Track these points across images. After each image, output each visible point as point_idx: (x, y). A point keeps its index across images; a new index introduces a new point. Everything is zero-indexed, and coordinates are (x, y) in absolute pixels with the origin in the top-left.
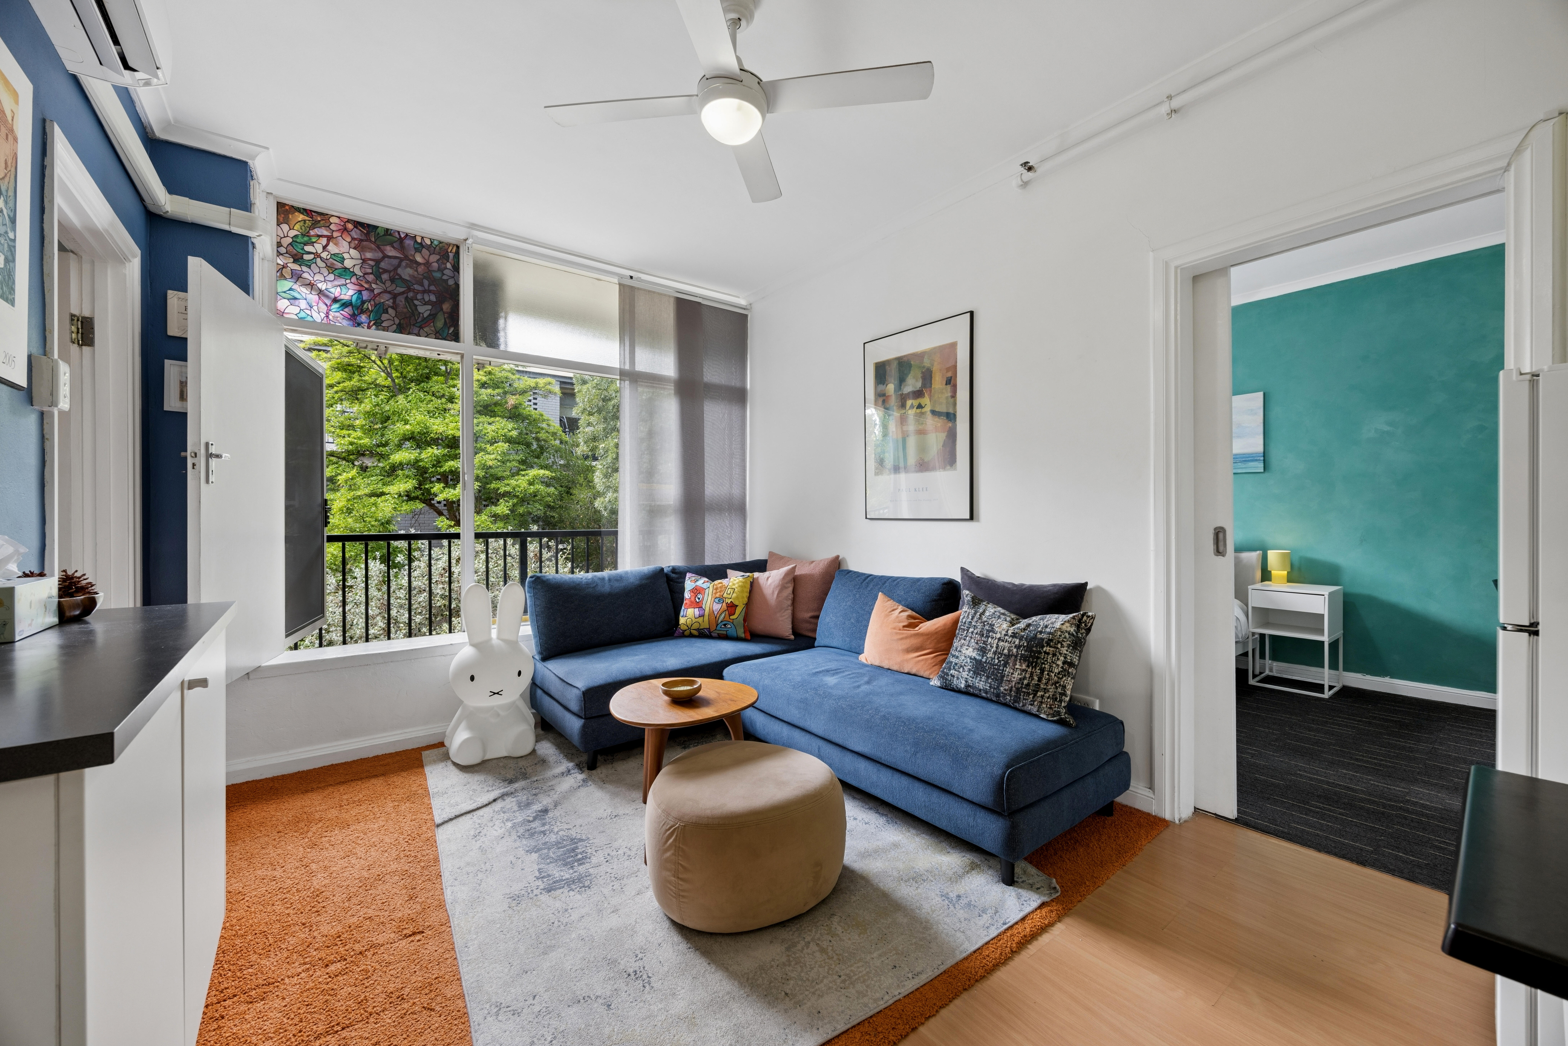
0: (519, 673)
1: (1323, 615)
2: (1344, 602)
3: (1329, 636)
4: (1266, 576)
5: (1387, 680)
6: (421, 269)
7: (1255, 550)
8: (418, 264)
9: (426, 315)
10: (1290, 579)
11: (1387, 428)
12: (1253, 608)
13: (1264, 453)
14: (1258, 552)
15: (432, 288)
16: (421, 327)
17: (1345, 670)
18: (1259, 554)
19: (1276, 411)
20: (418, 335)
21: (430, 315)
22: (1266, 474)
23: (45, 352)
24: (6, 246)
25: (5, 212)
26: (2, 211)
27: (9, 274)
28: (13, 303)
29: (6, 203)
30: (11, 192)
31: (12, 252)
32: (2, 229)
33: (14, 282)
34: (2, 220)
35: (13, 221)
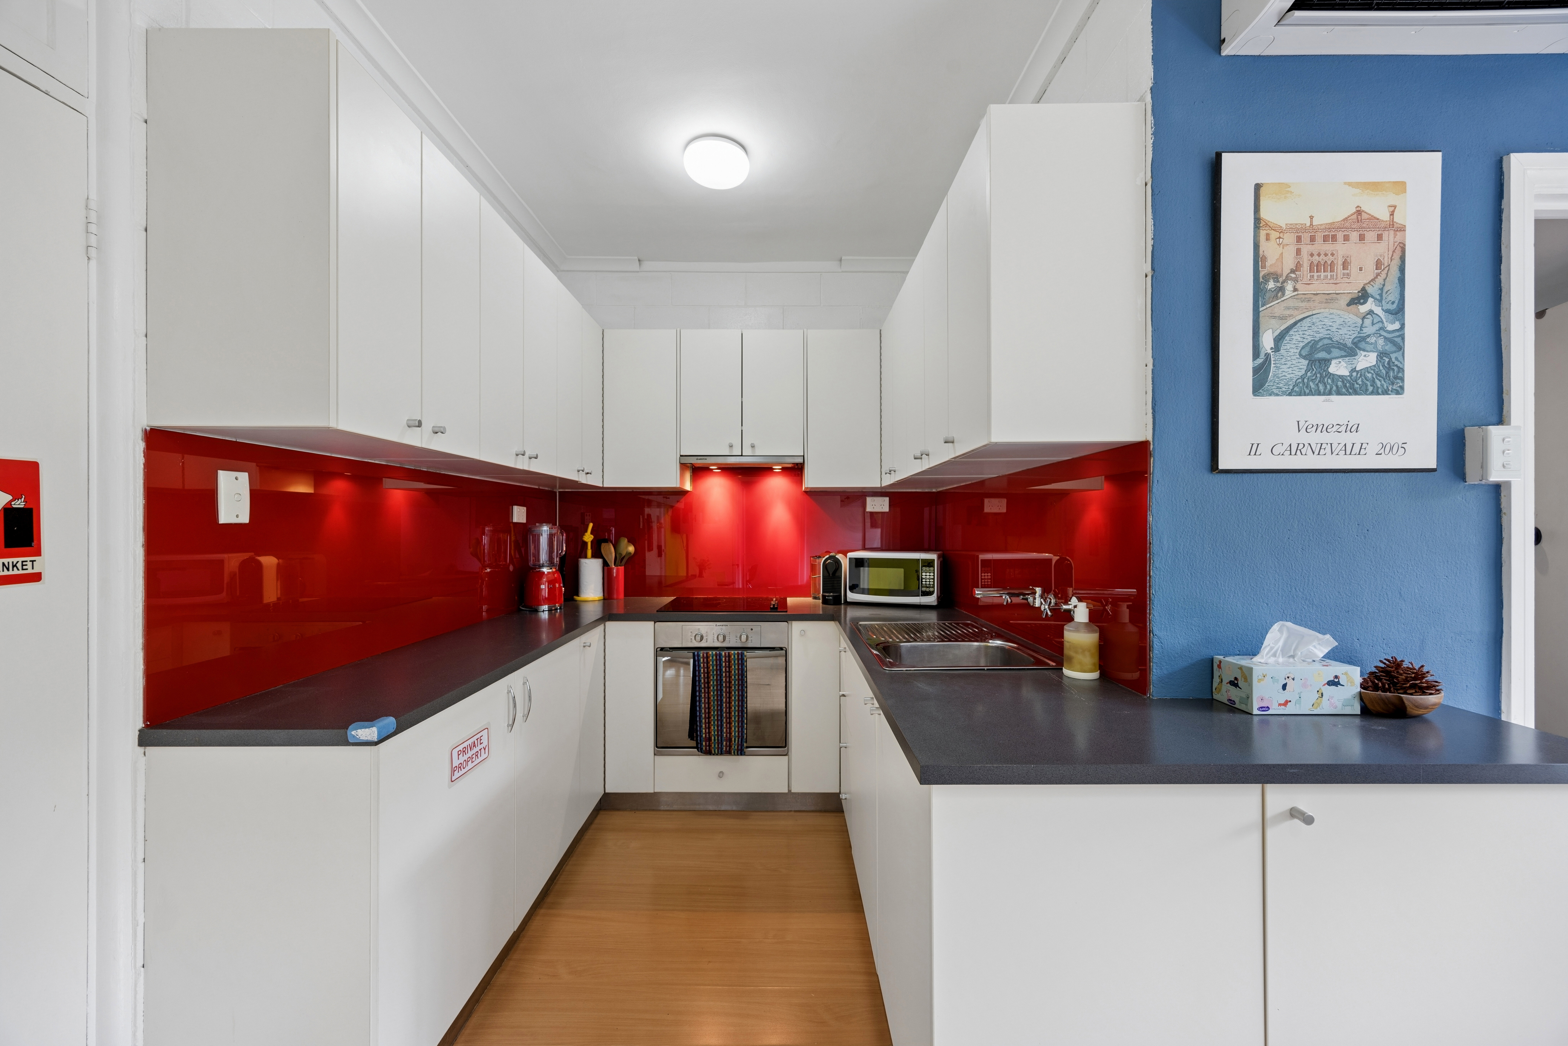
23: (1500, 417)
24: (1381, 342)
25: (1378, 310)
26: (1371, 312)
27: (1389, 367)
28: (1400, 391)
29: (1379, 301)
30: (1392, 285)
31: (1397, 342)
32: (1369, 329)
33: (1401, 370)
34: (1368, 322)
35: (1398, 311)
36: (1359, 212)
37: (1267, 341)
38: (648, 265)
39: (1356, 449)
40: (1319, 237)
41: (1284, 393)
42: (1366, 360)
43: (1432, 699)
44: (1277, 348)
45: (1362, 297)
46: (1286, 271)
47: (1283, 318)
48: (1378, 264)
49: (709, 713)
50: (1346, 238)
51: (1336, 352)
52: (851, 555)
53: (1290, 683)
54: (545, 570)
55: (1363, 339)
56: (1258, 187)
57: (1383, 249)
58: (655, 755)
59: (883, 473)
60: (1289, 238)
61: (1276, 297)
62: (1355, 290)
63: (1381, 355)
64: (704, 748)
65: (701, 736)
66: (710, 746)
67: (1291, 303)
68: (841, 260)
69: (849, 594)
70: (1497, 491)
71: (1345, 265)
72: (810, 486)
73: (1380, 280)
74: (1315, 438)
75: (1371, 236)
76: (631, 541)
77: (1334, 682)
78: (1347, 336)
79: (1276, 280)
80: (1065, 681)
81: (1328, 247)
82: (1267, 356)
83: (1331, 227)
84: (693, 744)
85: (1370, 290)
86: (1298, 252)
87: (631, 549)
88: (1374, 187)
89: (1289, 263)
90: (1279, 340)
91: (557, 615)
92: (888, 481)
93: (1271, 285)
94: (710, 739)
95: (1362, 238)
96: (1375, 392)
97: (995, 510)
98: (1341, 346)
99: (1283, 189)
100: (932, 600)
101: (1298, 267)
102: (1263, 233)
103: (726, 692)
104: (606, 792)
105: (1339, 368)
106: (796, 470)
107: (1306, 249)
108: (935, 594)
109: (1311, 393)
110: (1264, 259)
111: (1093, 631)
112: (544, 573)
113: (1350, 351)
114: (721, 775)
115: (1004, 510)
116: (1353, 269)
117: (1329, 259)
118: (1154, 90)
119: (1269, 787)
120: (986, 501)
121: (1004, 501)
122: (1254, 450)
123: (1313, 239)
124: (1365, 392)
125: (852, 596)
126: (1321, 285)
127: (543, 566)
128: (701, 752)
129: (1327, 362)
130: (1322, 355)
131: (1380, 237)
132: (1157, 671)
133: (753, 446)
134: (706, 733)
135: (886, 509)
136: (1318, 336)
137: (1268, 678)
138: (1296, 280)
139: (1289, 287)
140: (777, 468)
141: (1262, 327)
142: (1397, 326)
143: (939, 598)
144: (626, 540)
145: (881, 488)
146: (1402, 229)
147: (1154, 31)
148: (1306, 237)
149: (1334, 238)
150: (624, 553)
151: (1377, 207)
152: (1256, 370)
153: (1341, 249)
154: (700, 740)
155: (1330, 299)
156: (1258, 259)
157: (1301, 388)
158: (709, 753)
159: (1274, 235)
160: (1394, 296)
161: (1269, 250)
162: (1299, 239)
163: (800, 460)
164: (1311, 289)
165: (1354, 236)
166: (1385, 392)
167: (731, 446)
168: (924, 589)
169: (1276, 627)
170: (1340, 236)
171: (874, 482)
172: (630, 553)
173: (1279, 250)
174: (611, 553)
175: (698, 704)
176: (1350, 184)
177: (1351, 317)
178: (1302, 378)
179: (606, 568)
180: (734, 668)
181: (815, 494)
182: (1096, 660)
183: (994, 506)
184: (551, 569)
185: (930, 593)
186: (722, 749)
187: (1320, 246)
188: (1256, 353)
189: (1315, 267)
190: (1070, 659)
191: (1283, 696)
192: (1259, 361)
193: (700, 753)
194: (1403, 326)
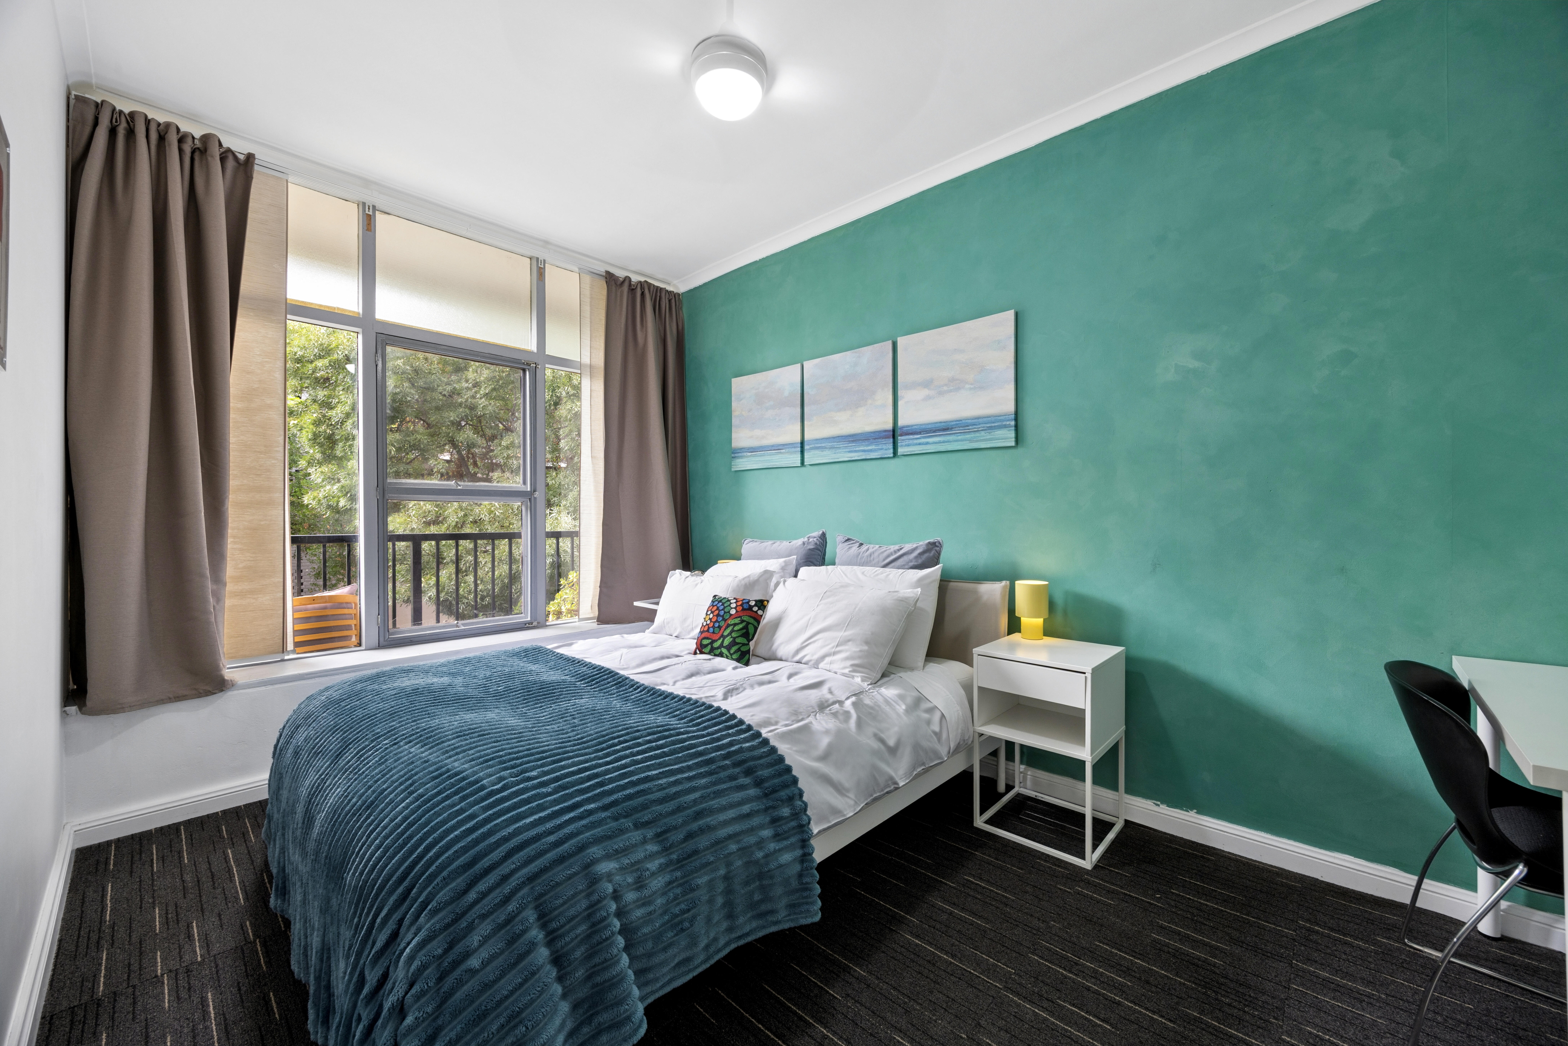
1: (1083, 711)
2: (1128, 673)
3: (1093, 750)
4: (1014, 626)
5: (1192, 816)
7: (1000, 579)
10: (1049, 631)
11: (1193, 364)
12: (980, 688)
13: (1016, 413)
14: (1004, 583)
17: (1129, 791)
18: (1005, 587)
19: (1032, 341)
22: (1020, 451)
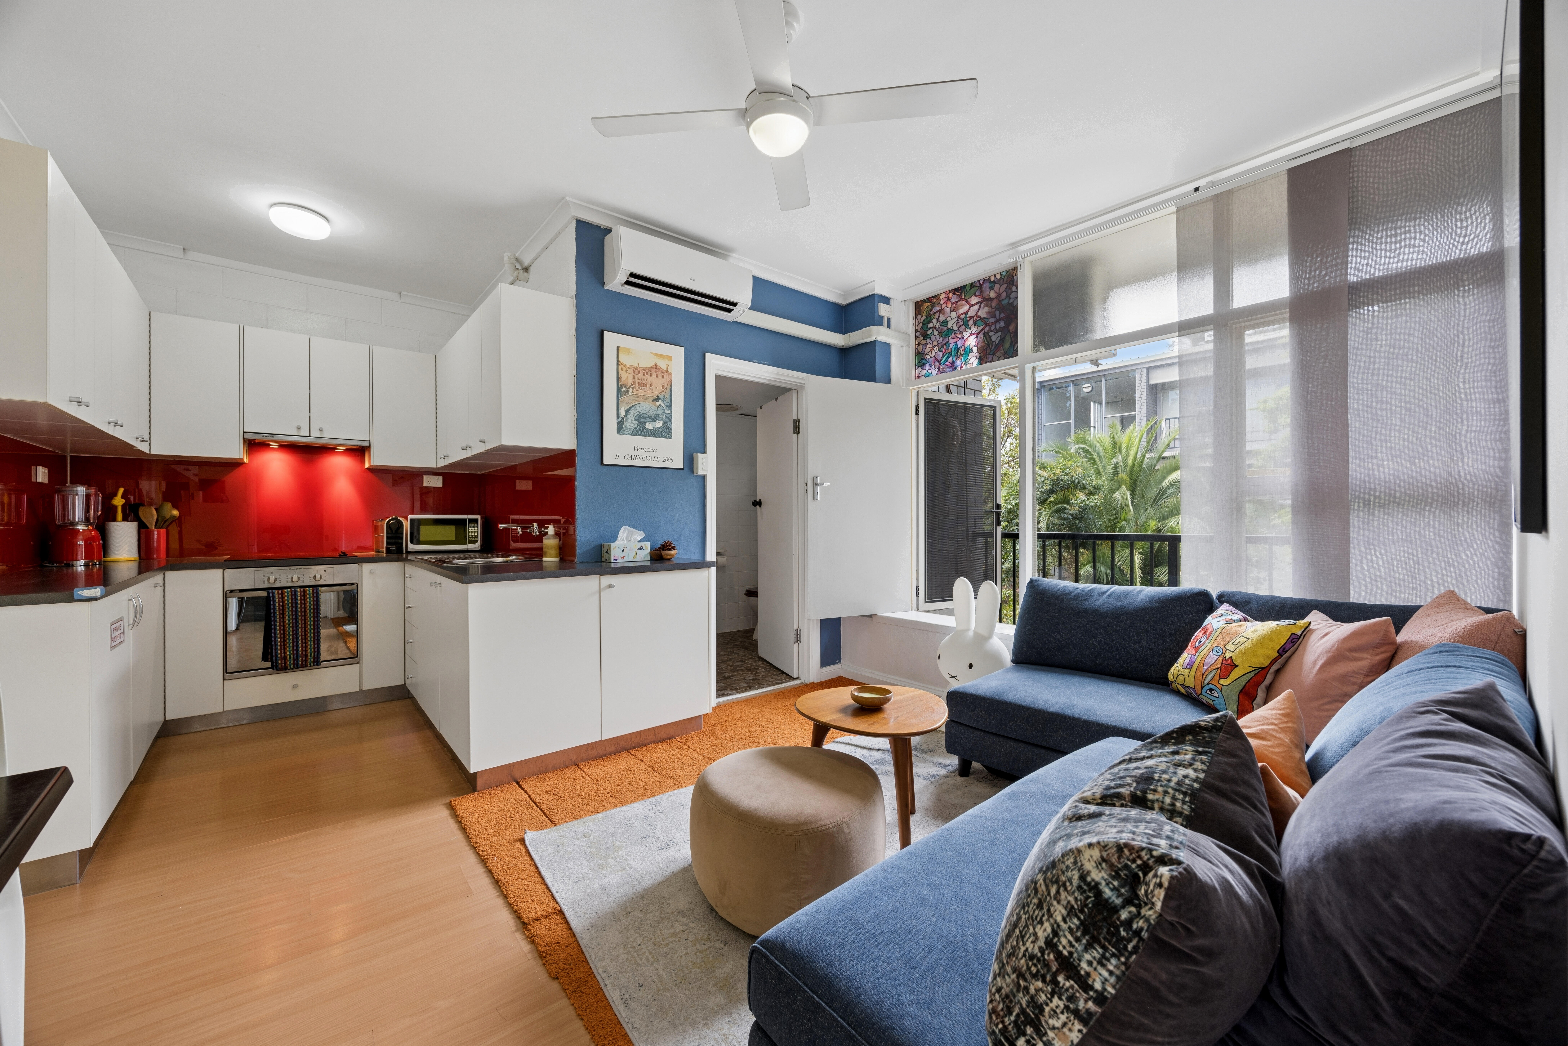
0: (971, 666)
6: (994, 304)
8: (991, 299)
9: (997, 342)
15: (1003, 315)
16: (994, 354)
20: (992, 361)
21: (1000, 340)
23: (704, 451)
24: (664, 417)
25: (663, 405)
26: (660, 405)
27: (667, 427)
28: (671, 437)
29: (663, 401)
30: (667, 396)
31: (669, 418)
32: (660, 412)
33: (671, 429)
34: (659, 409)
35: (670, 406)
36: (656, 365)
37: (622, 412)
38: (192, 255)
39: (656, 459)
40: (641, 373)
41: (629, 434)
42: (659, 424)
43: (672, 552)
44: (626, 415)
45: (657, 399)
46: (629, 384)
47: (628, 403)
48: (663, 387)
49: (284, 637)
50: (651, 375)
51: (648, 420)
52: (410, 517)
53: (625, 549)
54: (80, 528)
55: (658, 415)
56: (618, 348)
57: (664, 381)
58: (224, 679)
59: (439, 458)
60: (630, 371)
61: (625, 394)
62: (655, 396)
63: (664, 422)
64: (280, 666)
65: (276, 656)
66: (285, 663)
67: (631, 398)
68: (400, 293)
69: (409, 544)
70: (704, 478)
71: (651, 385)
72: (375, 464)
73: (663, 393)
74: (641, 453)
75: (660, 375)
76: (175, 506)
77: (641, 549)
78: (652, 414)
79: (626, 387)
80: (544, 564)
81: (645, 377)
82: (622, 418)
83: (646, 369)
84: (269, 664)
85: (660, 396)
86: (634, 377)
87: (176, 513)
88: (661, 356)
89: (630, 382)
90: (627, 412)
91: (95, 570)
92: (442, 463)
93: (624, 389)
94: (285, 658)
95: (657, 375)
96: (662, 437)
97: (524, 488)
98: (650, 418)
99: (628, 351)
100: (476, 546)
101: (633, 384)
102: (620, 367)
103: (302, 620)
104: (167, 719)
105: (649, 426)
106: (360, 452)
107: (637, 377)
108: (479, 542)
109: (639, 435)
110: (621, 378)
111: (556, 538)
112: (79, 530)
113: (653, 420)
114: (295, 687)
115: (530, 488)
116: (654, 387)
117: (645, 382)
118: (577, 296)
119: (602, 577)
120: (518, 482)
121: (530, 482)
122: (617, 456)
123: (639, 373)
124: (659, 437)
125: (412, 547)
126: (642, 392)
127: (78, 524)
128: (277, 670)
129: (645, 423)
130: (643, 420)
131: (663, 376)
132: (579, 550)
133: (321, 430)
134: (281, 653)
135: (440, 484)
136: (641, 412)
137: (617, 548)
138: (633, 388)
139: (630, 391)
140: (340, 449)
141: (620, 406)
142: (669, 412)
143: (481, 545)
144: (170, 505)
145: (436, 468)
146: (671, 374)
147: (576, 270)
148: (637, 372)
149: (647, 374)
150: (168, 516)
151: (662, 364)
152: (618, 423)
153: (650, 379)
154: (276, 659)
155: (646, 398)
156: (618, 378)
157: (635, 433)
158: (284, 669)
159: (625, 369)
160: (668, 400)
161: (623, 374)
162: (634, 372)
163: (367, 444)
164: (638, 393)
165: (654, 374)
166: (666, 437)
167: (299, 428)
168: (470, 539)
169: (623, 528)
170: (649, 373)
171: (431, 464)
172: (175, 517)
173: (627, 375)
174: (152, 516)
175: (273, 631)
176: (652, 353)
177: (653, 406)
178: (636, 428)
179: (143, 531)
180: (309, 601)
181: (375, 471)
182: (558, 552)
183: (524, 485)
184: (87, 526)
185: (476, 542)
186: (298, 664)
187: (641, 376)
188: (618, 417)
189: (640, 384)
190: (546, 553)
191: (622, 555)
192: (620, 420)
193: (275, 671)
194: (671, 412)
